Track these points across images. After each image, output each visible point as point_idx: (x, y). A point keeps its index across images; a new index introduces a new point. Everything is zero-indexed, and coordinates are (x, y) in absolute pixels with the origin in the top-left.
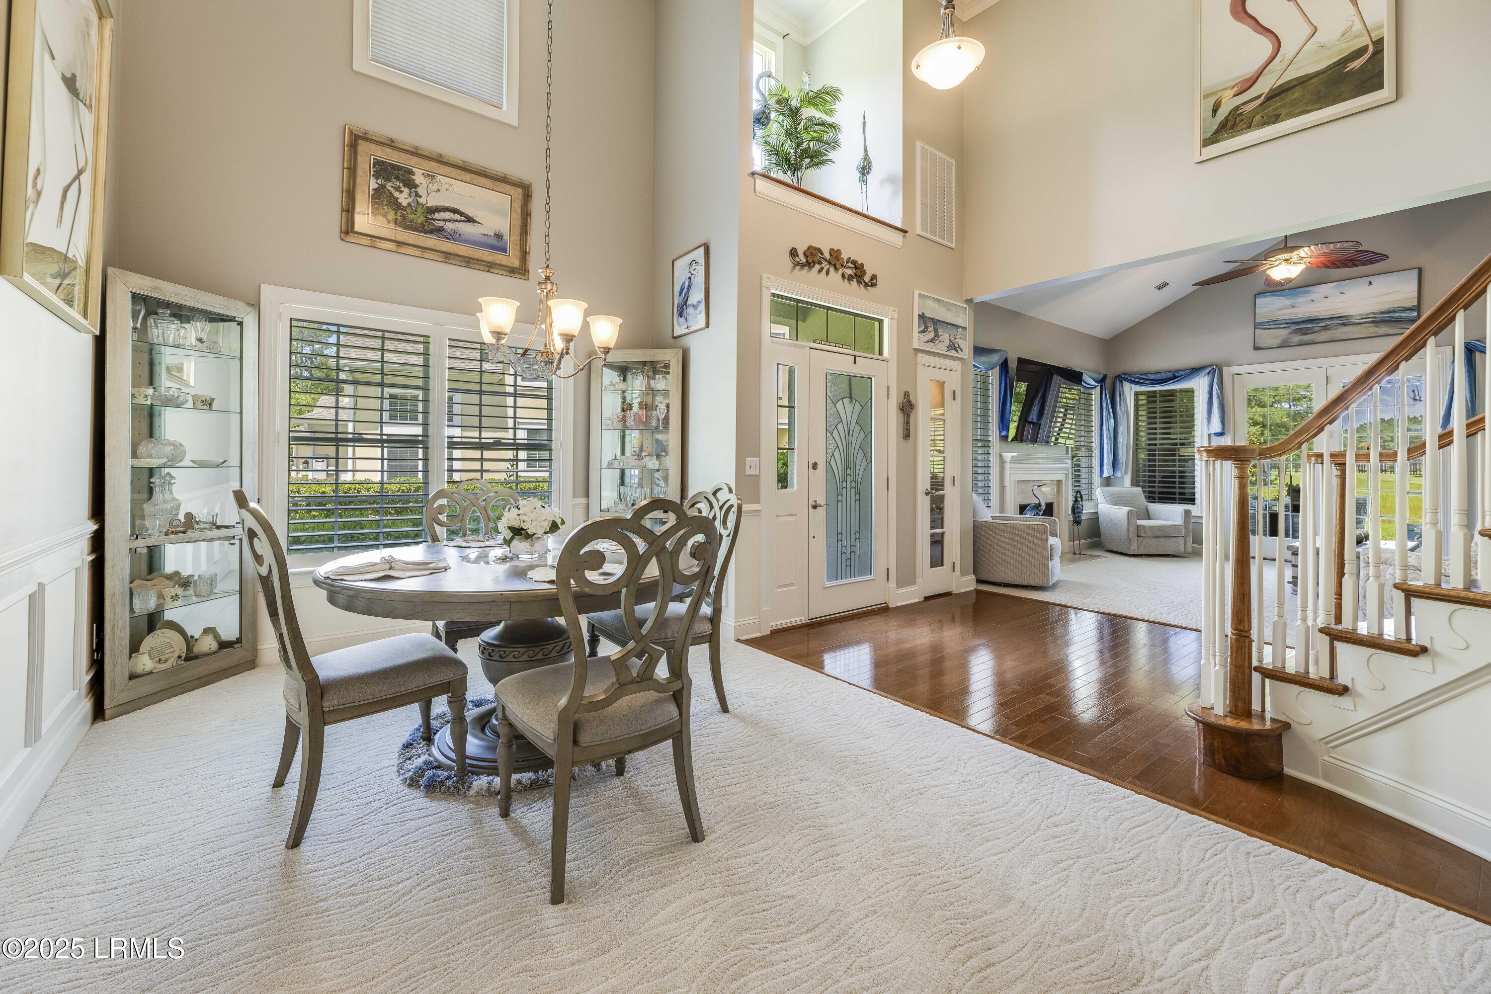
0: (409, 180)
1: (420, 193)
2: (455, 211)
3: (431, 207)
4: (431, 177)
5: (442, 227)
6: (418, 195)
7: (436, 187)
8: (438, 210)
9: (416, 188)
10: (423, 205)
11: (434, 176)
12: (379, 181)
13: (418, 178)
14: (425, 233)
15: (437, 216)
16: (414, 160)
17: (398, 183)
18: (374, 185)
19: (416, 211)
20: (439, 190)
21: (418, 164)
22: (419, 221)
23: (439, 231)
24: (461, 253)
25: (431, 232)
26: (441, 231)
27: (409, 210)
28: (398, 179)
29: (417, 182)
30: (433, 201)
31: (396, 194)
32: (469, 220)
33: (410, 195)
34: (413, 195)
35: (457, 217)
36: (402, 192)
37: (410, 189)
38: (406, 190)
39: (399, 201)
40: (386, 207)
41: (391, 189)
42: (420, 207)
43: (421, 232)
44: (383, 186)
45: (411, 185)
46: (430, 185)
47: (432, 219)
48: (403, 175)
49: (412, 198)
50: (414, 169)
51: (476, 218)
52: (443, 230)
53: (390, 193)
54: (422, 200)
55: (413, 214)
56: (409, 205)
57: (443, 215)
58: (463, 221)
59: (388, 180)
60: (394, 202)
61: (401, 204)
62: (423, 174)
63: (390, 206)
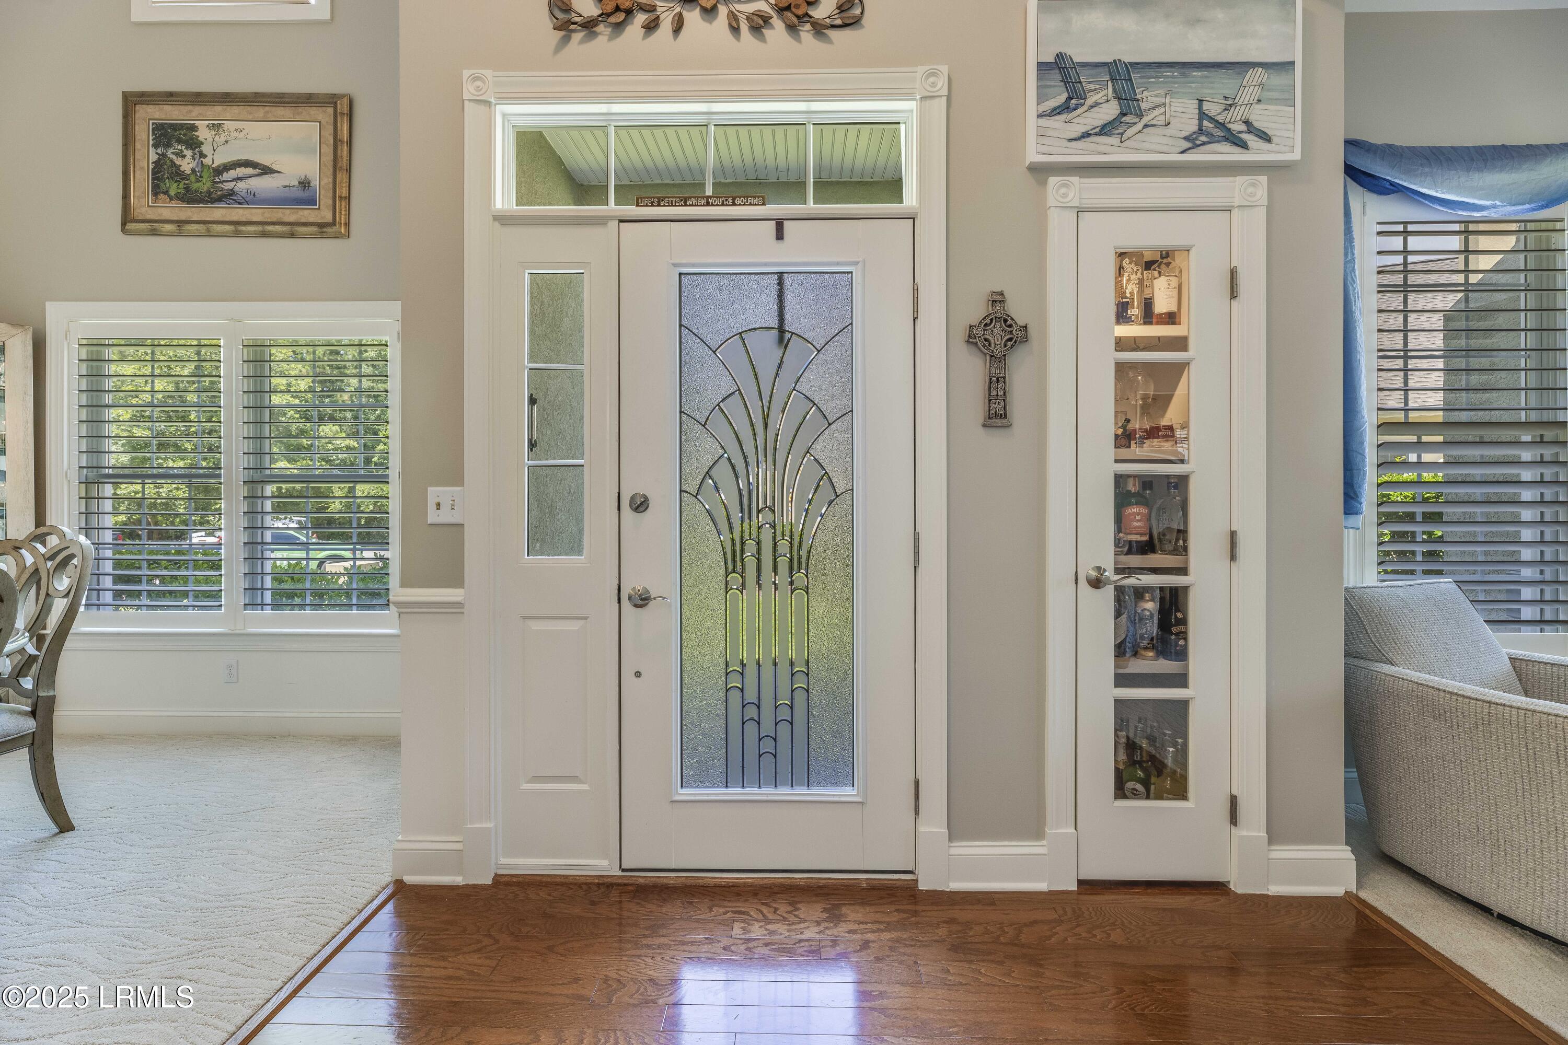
0: (192, 139)
1: (205, 152)
2: (247, 164)
3: (219, 166)
4: (216, 127)
5: (232, 190)
6: (203, 156)
7: (223, 138)
8: (227, 167)
9: (200, 147)
10: (209, 167)
11: (220, 124)
12: (159, 151)
13: (203, 133)
14: (212, 202)
15: (226, 176)
16: (196, 111)
17: (179, 147)
18: (153, 157)
19: (201, 177)
20: (227, 142)
21: (200, 114)
22: (205, 189)
23: (228, 197)
24: (255, 219)
25: (219, 200)
26: (231, 195)
27: (193, 178)
28: (179, 141)
29: (201, 139)
30: (219, 159)
31: (178, 161)
32: (267, 171)
33: (194, 159)
34: (197, 156)
35: (250, 171)
36: (184, 156)
37: (194, 150)
38: (189, 153)
39: (182, 169)
40: (167, 181)
41: (172, 156)
42: (205, 170)
43: (207, 202)
44: (164, 155)
45: (194, 144)
46: (217, 138)
47: (220, 182)
48: (185, 135)
49: (196, 161)
50: (197, 123)
51: (274, 167)
52: (234, 193)
53: (172, 161)
54: (207, 161)
55: (198, 181)
56: (193, 171)
57: (233, 174)
59: (169, 145)
60: (176, 172)
61: (183, 172)
62: (208, 126)
63: (172, 178)
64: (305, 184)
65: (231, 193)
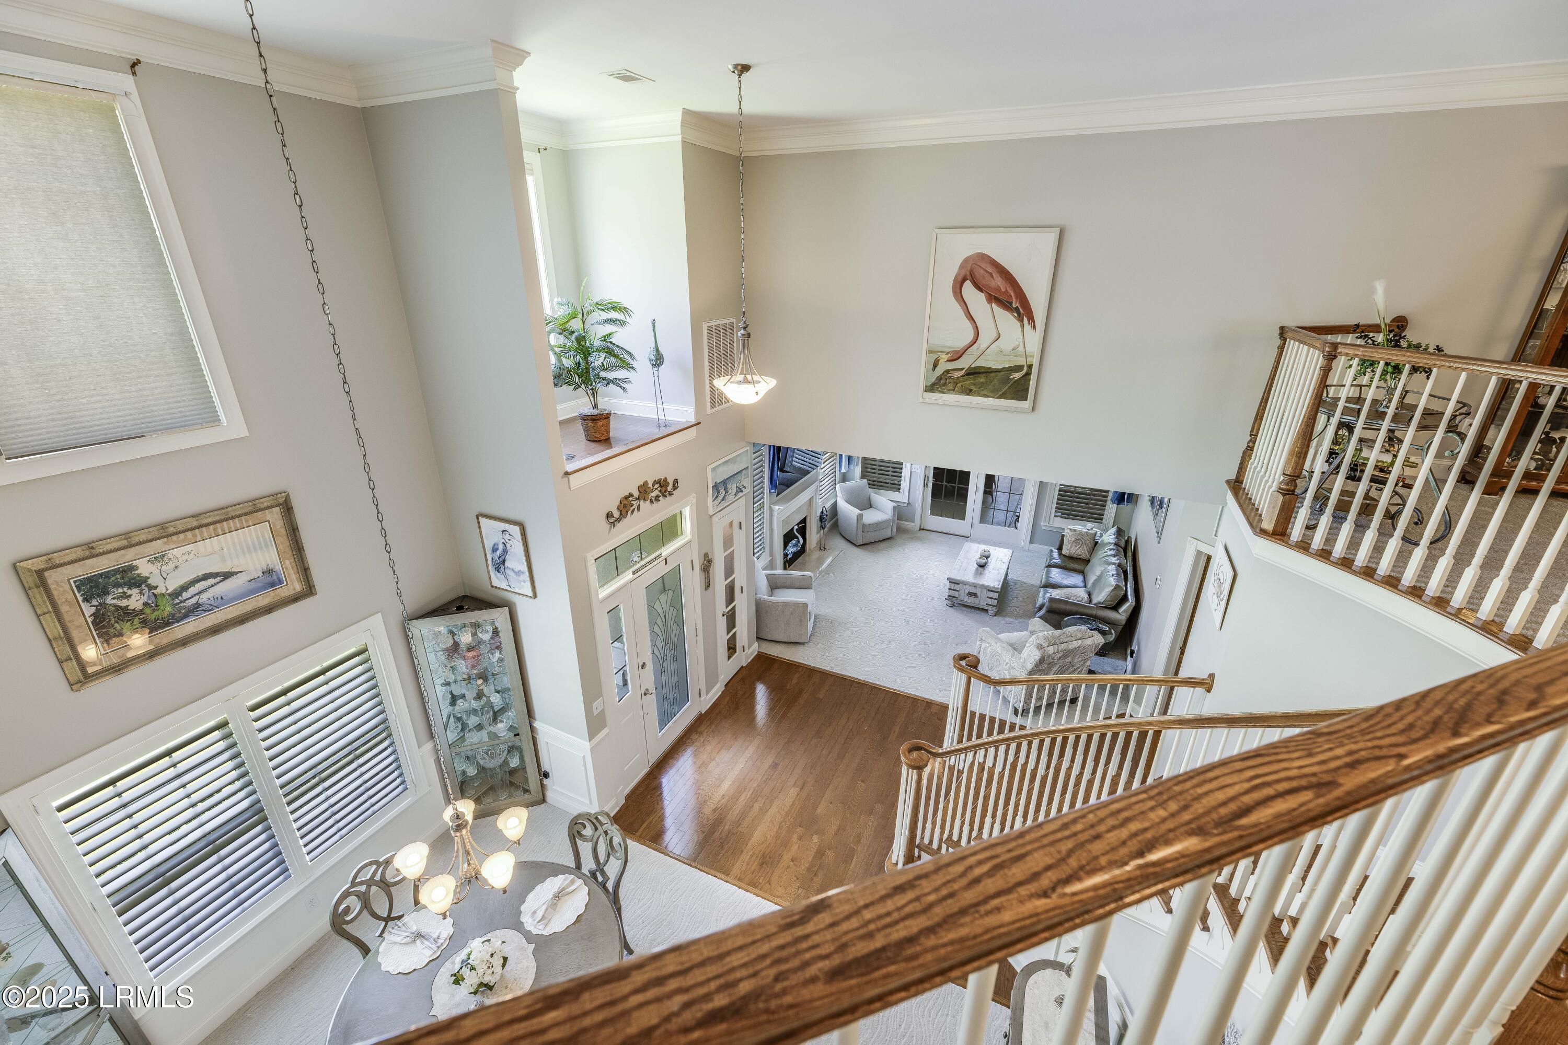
0: (134, 578)
1: (154, 584)
2: (205, 577)
3: (175, 590)
4: (160, 558)
5: (197, 603)
6: (151, 588)
7: (171, 565)
8: (185, 588)
9: (146, 582)
10: (163, 595)
11: (163, 556)
12: (95, 602)
13: (144, 568)
14: (178, 622)
15: (185, 595)
16: (130, 554)
17: (120, 590)
18: (89, 611)
19: (157, 606)
20: (177, 567)
21: (136, 554)
22: (167, 613)
23: (196, 608)
24: (230, 616)
25: (186, 616)
26: (198, 607)
27: (148, 611)
28: (117, 585)
29: (145, 574)
30: (173, 584)
31: (124, 603)
32: (227, 575)
33: (142, 594)
34: (146, 591)
35: (211, 581)
36: (130, 596)
37: (138, 587)
38: (135, 591)
39: (130, 608)
40: (116, 625)
41: (115, 601)
42: (160, 599)
43: (173, 623)
44: (104, 603)
45: (139, 582)
46: (164, 568)
47: (181, 602)
48: (122, 578)
49: (146, 595)
50: (135, 563)
51: (234, 570)
52: (200, 605)
53: (115, 606)
54: (161, 590)
55: (154, 611)
56: (145, 604)
57: (192, 590)
58: (221, 581)
59: (106, 593)
60: (124, 613)
61: (134, 609)
62: (149, 561)
63: (122, 620)
64: (269, 571)
65: (197, 606)
